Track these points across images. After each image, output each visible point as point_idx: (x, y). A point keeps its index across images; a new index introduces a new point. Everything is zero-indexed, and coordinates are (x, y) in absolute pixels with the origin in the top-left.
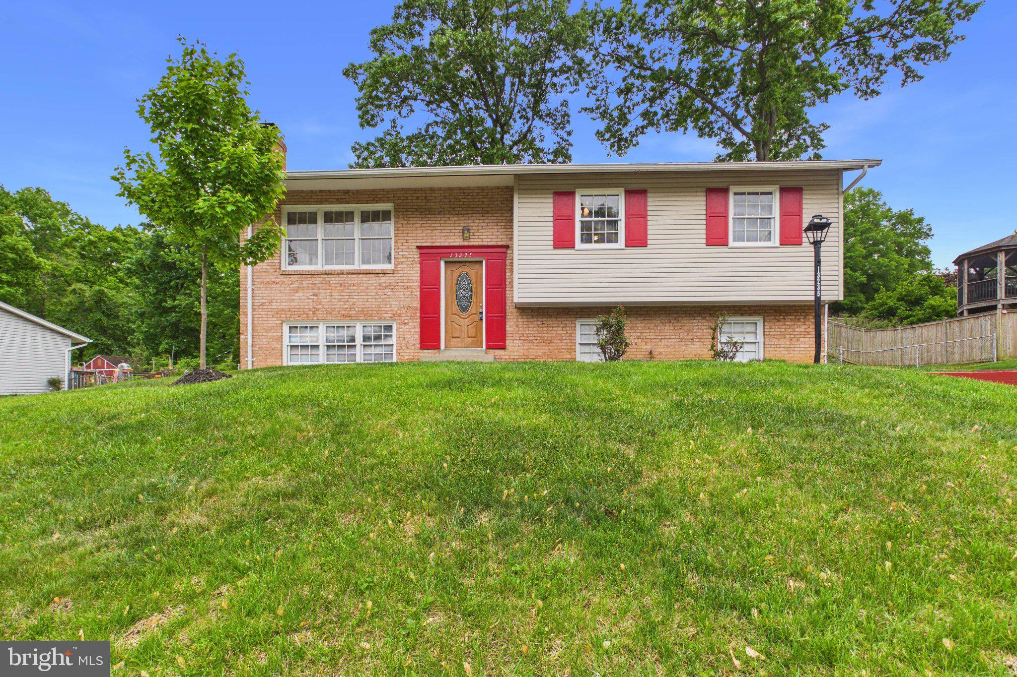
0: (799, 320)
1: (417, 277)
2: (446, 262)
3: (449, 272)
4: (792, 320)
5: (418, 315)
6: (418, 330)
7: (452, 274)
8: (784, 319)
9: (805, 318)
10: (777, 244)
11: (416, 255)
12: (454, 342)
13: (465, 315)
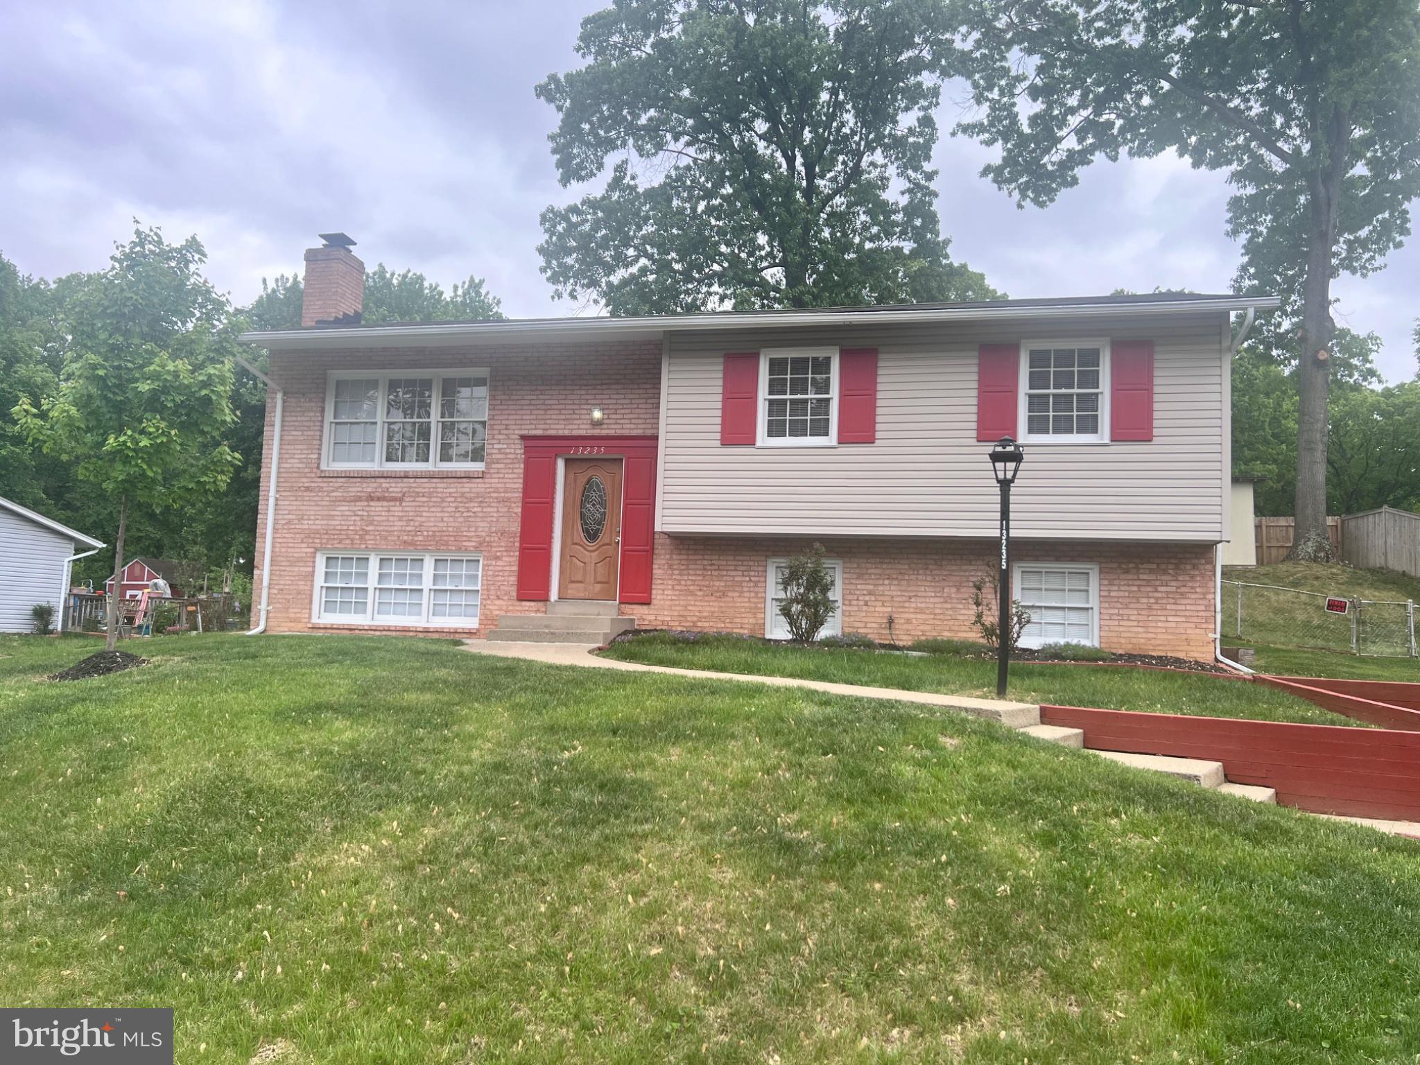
0: (1165, 572)
1: (519, 485)
2: (567, 461)
3: (572, 476)
4: (1151, 571)
5: (517, 544)
6: (515, 568)
7: (575, 480)
8: (1138, 569)
9: (1177, 567)
10: (1107, 440)
11: (518, 450)
12: (573, 590)
13: (592, 546)
